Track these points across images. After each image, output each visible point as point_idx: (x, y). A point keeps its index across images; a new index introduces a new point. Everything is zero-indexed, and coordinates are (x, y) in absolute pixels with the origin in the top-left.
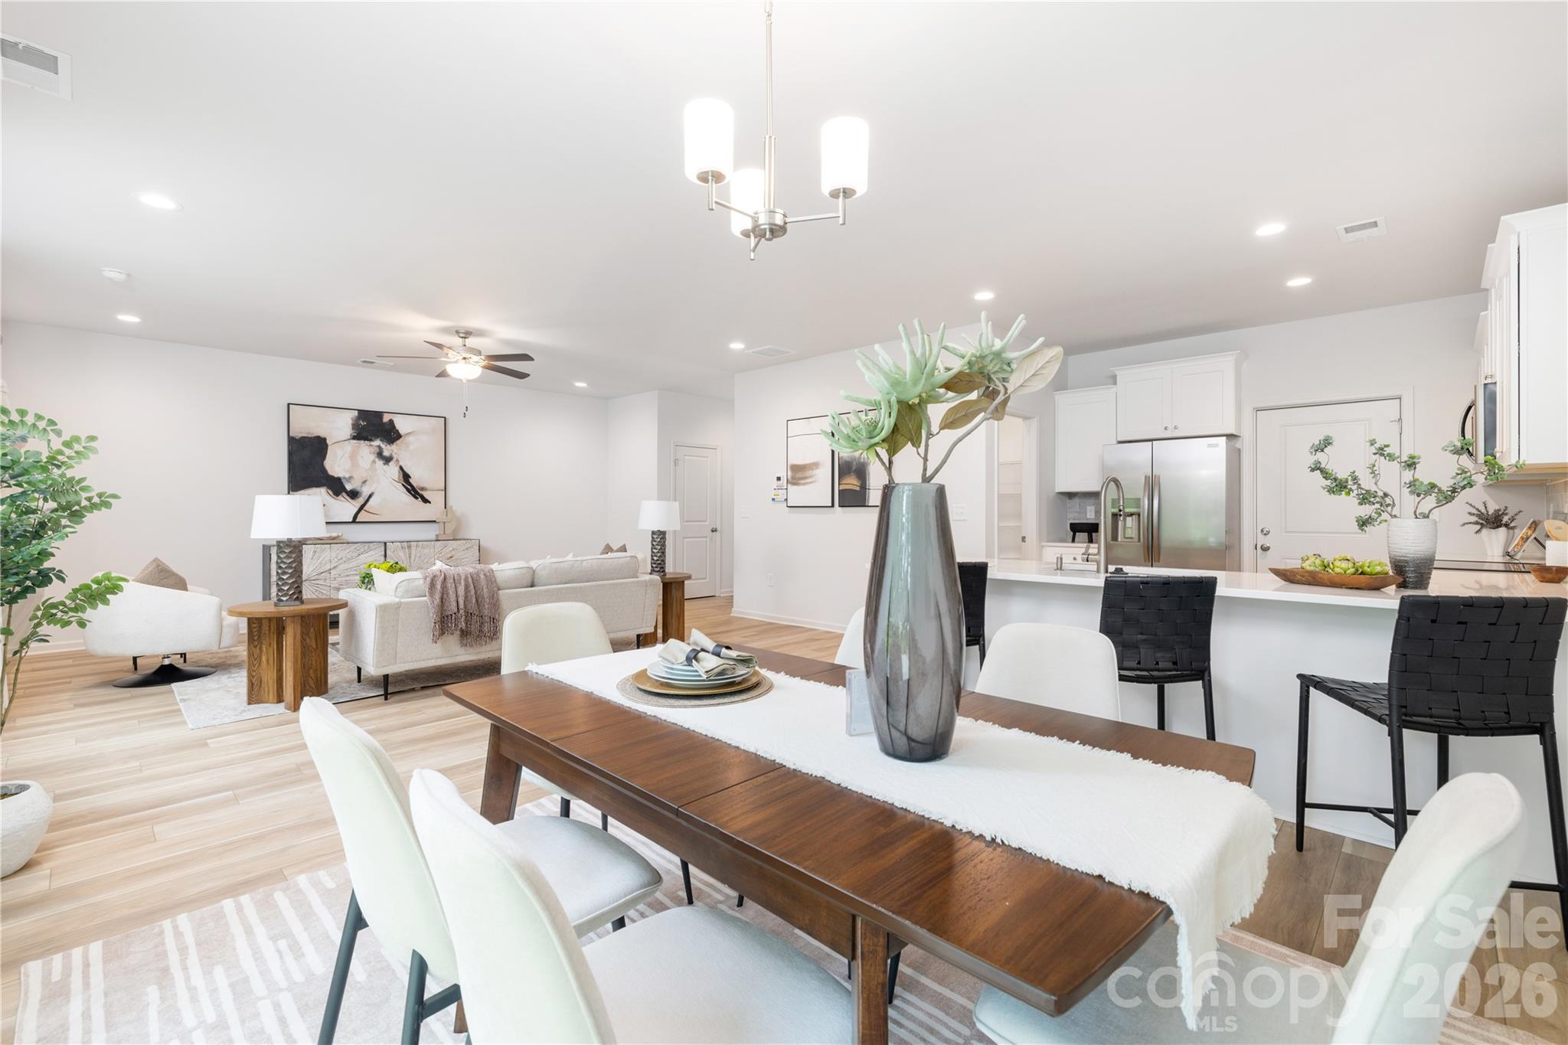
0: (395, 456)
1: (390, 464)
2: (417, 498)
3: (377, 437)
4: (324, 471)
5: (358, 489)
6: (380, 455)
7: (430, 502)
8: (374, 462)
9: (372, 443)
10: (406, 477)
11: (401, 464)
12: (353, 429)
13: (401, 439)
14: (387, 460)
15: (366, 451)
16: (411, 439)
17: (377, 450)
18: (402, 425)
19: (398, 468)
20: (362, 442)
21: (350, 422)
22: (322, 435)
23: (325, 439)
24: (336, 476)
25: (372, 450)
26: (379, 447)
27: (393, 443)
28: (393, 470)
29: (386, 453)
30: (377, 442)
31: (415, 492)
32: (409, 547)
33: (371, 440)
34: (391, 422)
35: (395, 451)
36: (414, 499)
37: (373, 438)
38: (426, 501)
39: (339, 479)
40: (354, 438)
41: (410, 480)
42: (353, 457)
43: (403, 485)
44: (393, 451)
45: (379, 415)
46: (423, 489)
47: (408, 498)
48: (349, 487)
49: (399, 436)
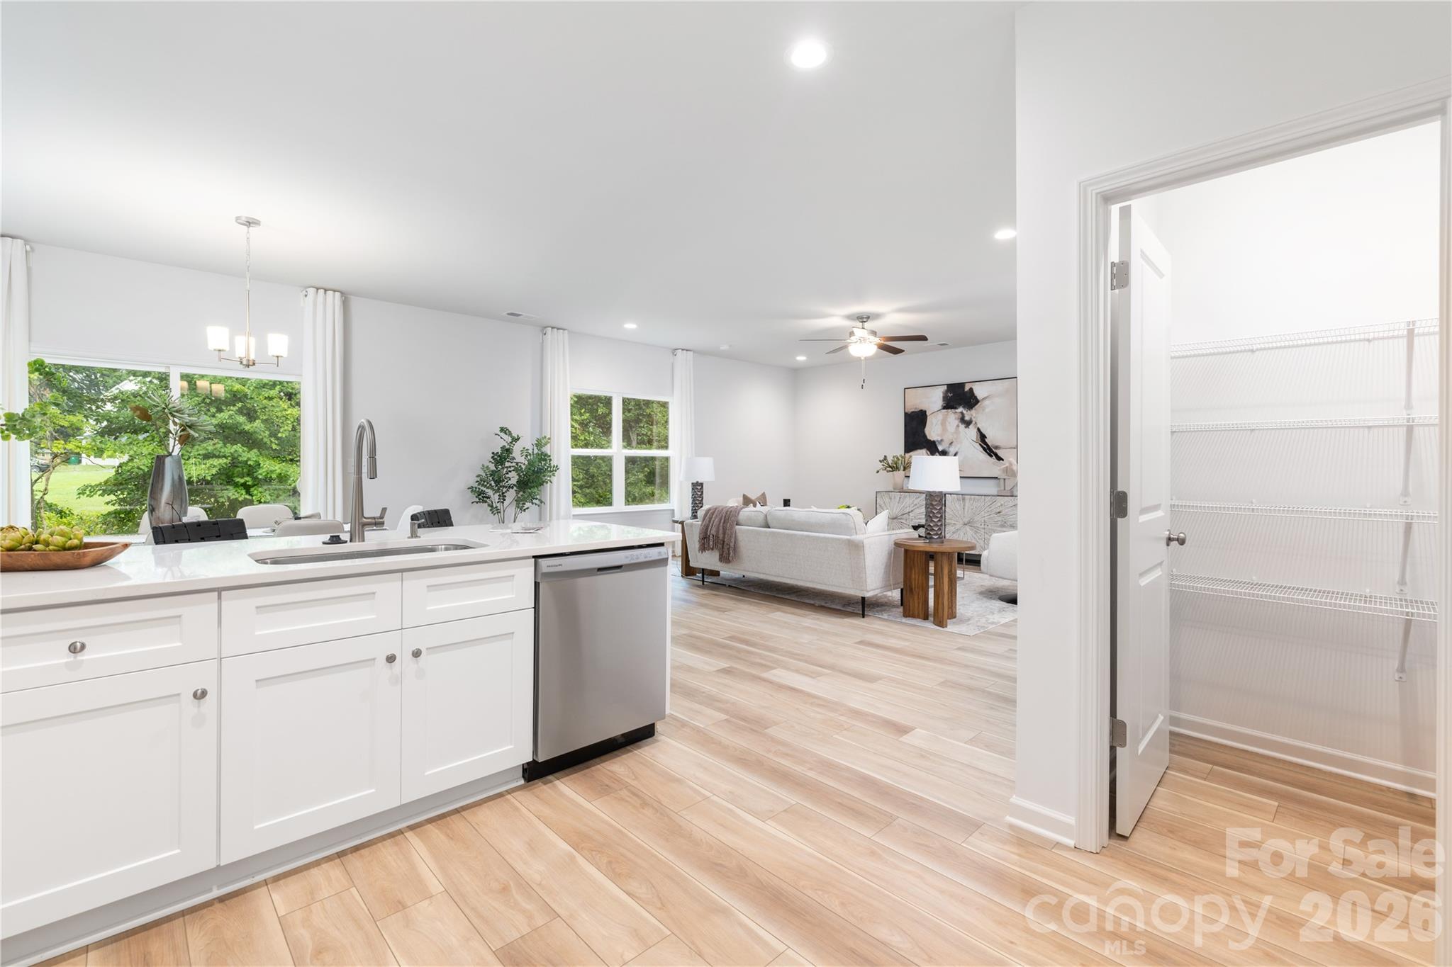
0: (974, 419)
1: (970, 427)
2: (991, 456)
3: (960, 405)
4: (925, 436)
5: (947, 449)
6: (962, 420)
7: (1003, 460)
8: (958, 426)
9: (957, 411)
10: (983, 437)
11: (979, 426)
12: (944, 401)
13: (979, 404)
14: (968, 423)
15: (952, 417)
16: (987, 402)
17: (961, 416)
18: (979, 391)
19: (976, 430)
20: (950, 410)
21: (941, 395)
22: (924, 409)
23: (925, 412)
24: (932, 440)
25: (957, 416)
26: (962, 413)
27: (972, 408)
28: (972, 433)
29: (967, 418)
30: (960, 409)
31: (990, 451)
33: (956, 408)
34: (971, 390)
35: (974, 415)
36: (988, 456)
37: (957, 406)
38: (999, 459)
39: (934, 442)
40: (944, 408)
41: (986, 440)
42: (943, 423)
43: (980, 445)
44: (972, 415)
45: (962, 385)
46: (997, 447)
47: (983, 456)
48: (940, 448)
49: (977, 401)
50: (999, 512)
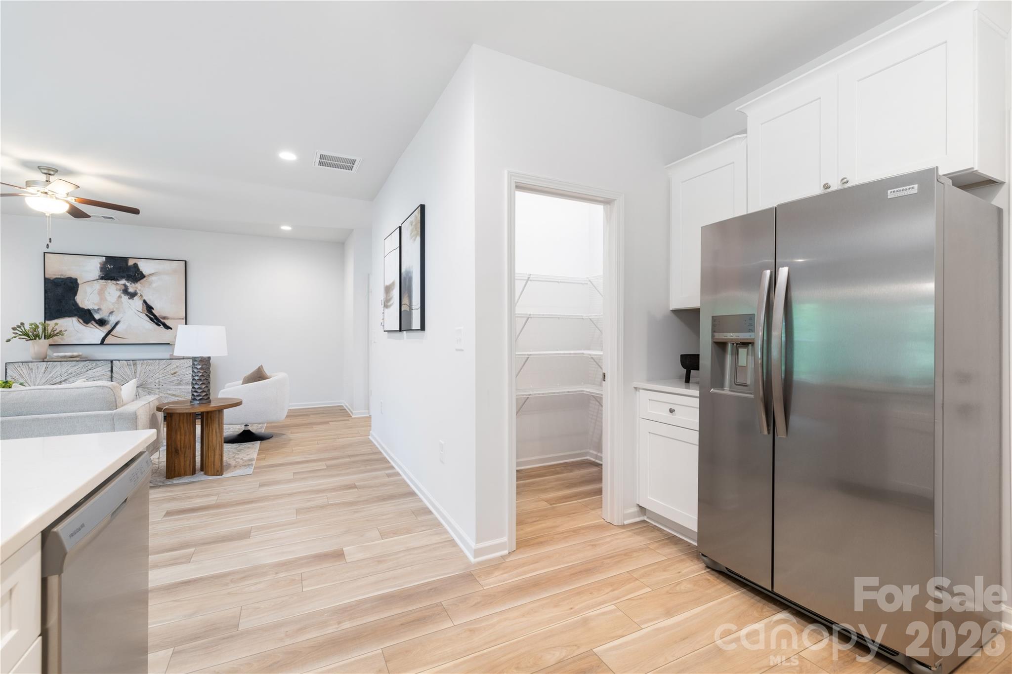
0: (139, 292)
1: (134, 298)
2: (159, 325)
3: (122, 277)
4: (76, 304)
5: (106, 318)
6: (125, 291)
7: (171, 329)
8: (120, 297)
9: (118, 282)
10: (149, 309)
11: (145, 298)
12: (101, 271)
13: (145, 279)
14: (132, 295)
15: (113, 289)
16: (153, 278)
17: (123, 287)
18: (145, 267)
19: (142, 302)
20: (109, 281)
21: (99, 266)
22: (73, 276)
23: (76, 280)
24: (86, 308)
25: (118, 287)
26: (125, 285)
27: (137, 282)
28: (137, 303)
29: (131, 290)
30: (123, 282)
31: (157, 320)
32: (135, 365)
33: (117, 280)
34: (136, 265)
35: (139, 288)
36: (156, 326)
37: (119, 278)
38: (167, 327)
39: (89, 311)
40: (102, 278)
41: (153, 311)
42: (101, 292)
43: (147, 315)
44: (137, 288)
45: (125, 259)
46: (164, 318)
47: (152, 326)
48: (97, 317)
49: (142, 276)
50: (175, 373)
